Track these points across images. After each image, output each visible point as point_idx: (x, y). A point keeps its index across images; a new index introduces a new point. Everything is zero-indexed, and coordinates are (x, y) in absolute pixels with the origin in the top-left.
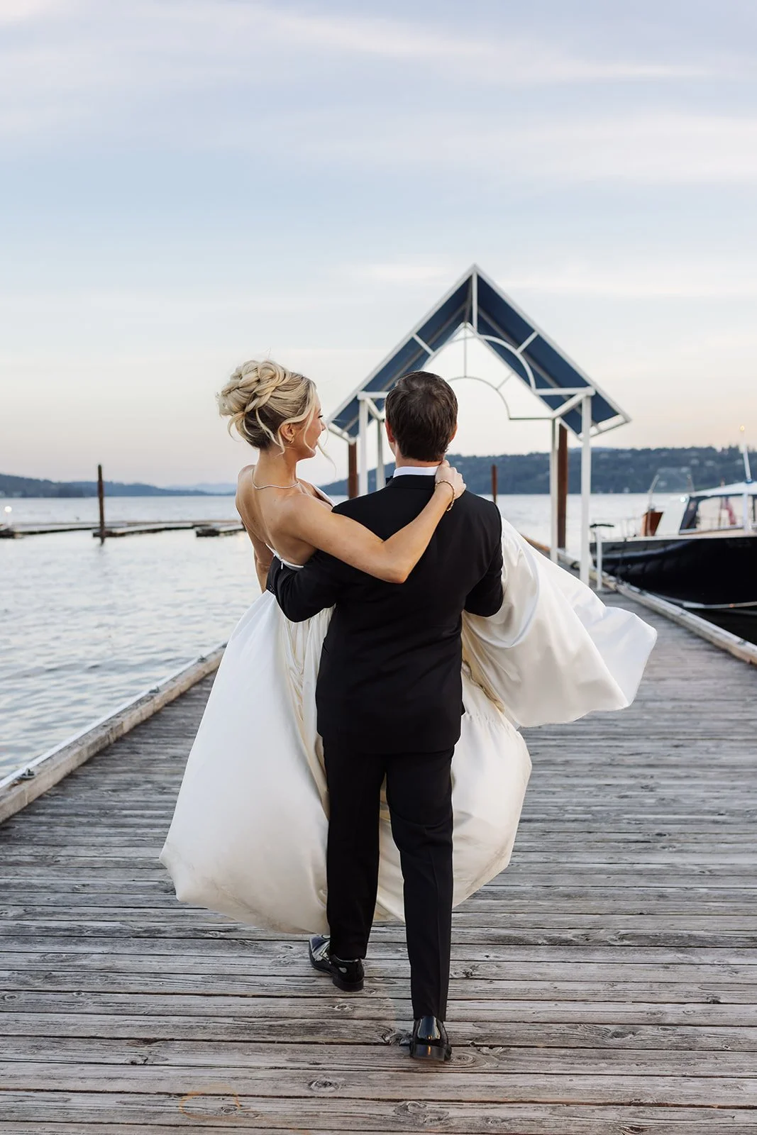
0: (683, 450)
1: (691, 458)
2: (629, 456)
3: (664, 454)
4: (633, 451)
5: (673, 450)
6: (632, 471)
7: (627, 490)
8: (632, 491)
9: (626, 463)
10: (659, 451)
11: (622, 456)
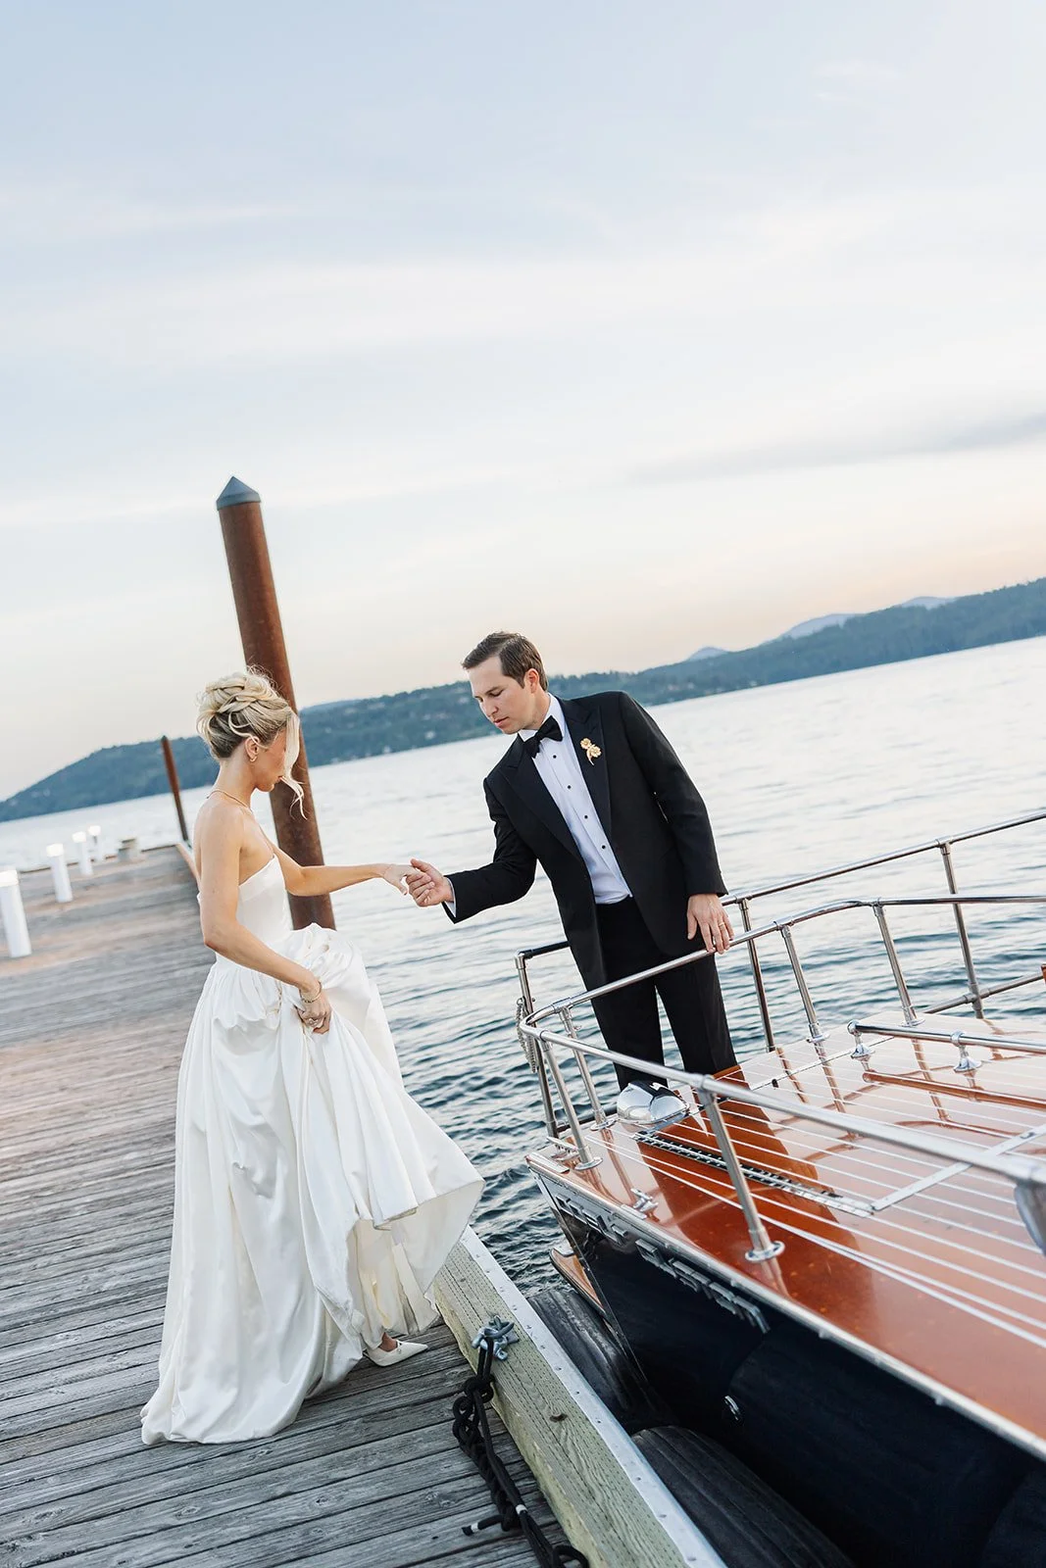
0: (447, 688)
1: (459, 696)
2: (381, 705)
3: (425, 697)
4: (385, 699)
5: (435, 689)
6: (388, 724)
7: (387, 750)
8: (394, 751)
9: (378, 716)
10: (418, 693)
11: (372, 708)
